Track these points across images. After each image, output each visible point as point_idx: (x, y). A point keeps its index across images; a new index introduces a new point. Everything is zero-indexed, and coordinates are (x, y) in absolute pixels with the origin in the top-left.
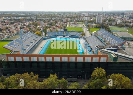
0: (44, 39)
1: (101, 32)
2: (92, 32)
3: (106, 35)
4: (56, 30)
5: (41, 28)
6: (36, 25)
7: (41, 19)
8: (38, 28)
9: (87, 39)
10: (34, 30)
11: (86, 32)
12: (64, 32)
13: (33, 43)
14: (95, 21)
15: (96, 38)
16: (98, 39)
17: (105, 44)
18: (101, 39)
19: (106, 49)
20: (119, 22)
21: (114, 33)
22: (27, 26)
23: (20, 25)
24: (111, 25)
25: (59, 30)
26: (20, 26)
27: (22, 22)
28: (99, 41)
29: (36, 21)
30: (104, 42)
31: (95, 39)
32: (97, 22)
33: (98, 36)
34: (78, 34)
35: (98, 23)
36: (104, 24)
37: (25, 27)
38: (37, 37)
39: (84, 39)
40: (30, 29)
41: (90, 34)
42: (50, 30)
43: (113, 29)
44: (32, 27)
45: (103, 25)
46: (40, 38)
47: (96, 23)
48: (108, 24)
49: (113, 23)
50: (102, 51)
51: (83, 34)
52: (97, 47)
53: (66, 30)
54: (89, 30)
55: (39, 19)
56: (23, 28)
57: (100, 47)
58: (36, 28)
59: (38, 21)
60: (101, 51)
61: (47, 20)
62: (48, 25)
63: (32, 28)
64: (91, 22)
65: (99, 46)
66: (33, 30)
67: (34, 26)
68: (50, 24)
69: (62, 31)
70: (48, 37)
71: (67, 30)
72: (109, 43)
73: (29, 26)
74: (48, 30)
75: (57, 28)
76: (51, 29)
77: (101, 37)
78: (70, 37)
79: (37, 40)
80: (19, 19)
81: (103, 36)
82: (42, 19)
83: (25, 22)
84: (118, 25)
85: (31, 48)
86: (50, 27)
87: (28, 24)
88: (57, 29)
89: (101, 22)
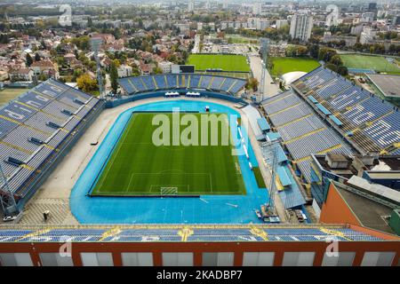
0: (109, 106)
2: (280, 75)
4: (154, 66)
5: (101, 58)
6: (85, 46)
7: (105, 25)
8: (93, 58)
9: (264, 106)
10: (77, 67)
11: (263, 79)
12: (184, 77)
13: (58, 127)
14: (288, 32)
17: (346, 135)
18: (326, 112)
19: (365, 176)
20: (367, 35)
21: (358, 77)
22: (52, 53)
23: (26, 46)
24: (342, 45)
25: (165, 65)
26: (28, 51)
27: (38, 37)
28: (317, 118)
29: (86, 34)
30: (340, 127)
32: (293, 37)
33: (311, 97)
34: (233, 86)
35: (297, 41)
36: (317, 42)
37: (45, 53)
38: (79, 99)
39: (257, 105)
40: (63, 63)
41: (275, 82)
42: (134, 66)
43: (353, 60)
44: (69, 55)
45: (317, 48)
46: (89, 102)
47: (290, 41)
48: (329, 44)
49: (347, 41)
51: (250, 81)
52: (321, 159)
53: (188, 70)
54: (270, 67)
55: (99, 26)
56: (38, 58)
57: (335, 165)
58: (83, 59)
59: (92, 31)
60: (340, 184)
61: (127, 27)
62: (126, 46)
63: (71, 59)
64: (274, 36)
65: (327, 158)
66: (72, 67)
67: (75, 52)
68: (135, 44)
69: (174, 72)
70: (124, 97)
71: (191, 69)
73: (61, 51)
74: (124, 70)
75: (158, 59)
76: (137, 62)
78: (202, 95)
79: (79, 112)
80: (31, 25)
81: (329, 99)
82: (110, 25)
83: (49, 37)
84: (366, 46)
85: (49, 149)
86: (132, 56)
87: (58, 43)
88: (156, 63)
89: (309, 36)
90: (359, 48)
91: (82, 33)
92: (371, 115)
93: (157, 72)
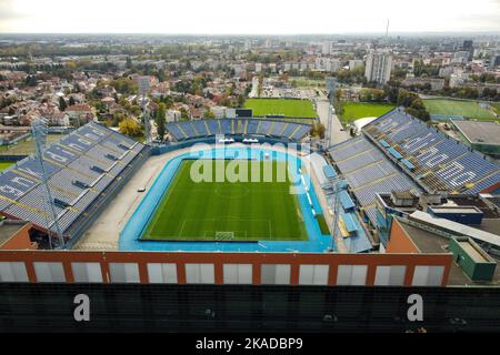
0: (156, 152)
1: (395, 124)
2: (351, 121)
3: (419, 139)
4: (206, 111)
5: (144, 102)
6: (125, 90)
7: (146, 66)
8: (135, 102)
9: (332, 153)
10: (117, 112)
11: (330, 122)
12: (240, 122)
13: (103, 171)
14: (363, 74)
15: (374, 148)
16: (381, 155)
17: (417, 179)
18: (398, 155)
19: (429, 211)
20: (457, 77)
21: (442, 124)
22: (89, 96)
23: (59, 89)
24: (427, 89)
25: (217, 110)
26: (60, 94)
27: (70, 79)
28: (388, 164)
29: (125, 76)
30: (412, 170)
31: (370, 152)
32: (368, 80)
33: (383, 141)
34: (297, 131)
35: (374, 84)
36: (398, 85)
37: (79, 97)
38: (124, 143)
39: (323, 152)
40: (101, 107)
41: (345, 129)
42: (183, 110)
43: (438, 106)
44: (107, 99)
45: (395, 91)
46: (135, 148)
47: (365, 84)
48: (412, 88)
49: (432, 83)
50: (413, 223)
51: (316, 128)
52: (386, 198)
53: (244, 114)
54: (340, 113)
55: (140, 67)
56: (72, 102)
57: (399, 203)
58: (123, 103)
59: (133, 72)
60: (405, 219)
61: (173, 68)
62: (172, 89)
63: (110, 103)
64: (346, 78)
65: (392, 197)
66: (112, 111)
67: (115, 95)
68: (184, 87)
69: (228, 116)
70: (172, 144)
71: (248, 113)
72: (436, 179)
73: (97, 94)
74: (172, 114)
75: (210, 103)
76: (185, 106)
77: (398, 150)
78: (261, 142)
79: (124, 157)
80: (61, 66)
81: (403, 142)
82: (153, 66)
83: (83, 79)
84: (455, 90)
85: (95, 193)
86: (180, 100)
87: (93, 85)
88: (208, 108)
89: (388, 79)
90: (448, 92)
91: (121, 74)
92: (445, 157)
93: (209, 117)
